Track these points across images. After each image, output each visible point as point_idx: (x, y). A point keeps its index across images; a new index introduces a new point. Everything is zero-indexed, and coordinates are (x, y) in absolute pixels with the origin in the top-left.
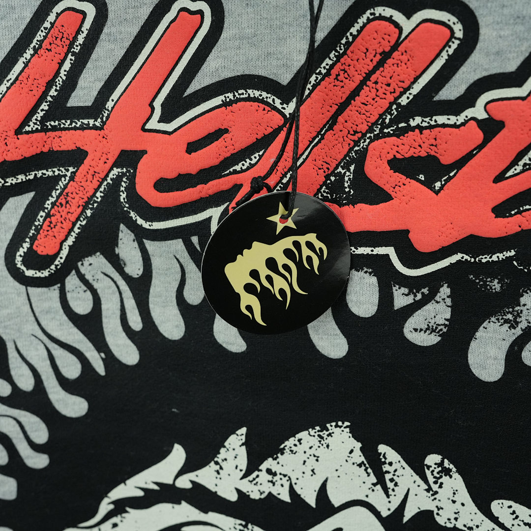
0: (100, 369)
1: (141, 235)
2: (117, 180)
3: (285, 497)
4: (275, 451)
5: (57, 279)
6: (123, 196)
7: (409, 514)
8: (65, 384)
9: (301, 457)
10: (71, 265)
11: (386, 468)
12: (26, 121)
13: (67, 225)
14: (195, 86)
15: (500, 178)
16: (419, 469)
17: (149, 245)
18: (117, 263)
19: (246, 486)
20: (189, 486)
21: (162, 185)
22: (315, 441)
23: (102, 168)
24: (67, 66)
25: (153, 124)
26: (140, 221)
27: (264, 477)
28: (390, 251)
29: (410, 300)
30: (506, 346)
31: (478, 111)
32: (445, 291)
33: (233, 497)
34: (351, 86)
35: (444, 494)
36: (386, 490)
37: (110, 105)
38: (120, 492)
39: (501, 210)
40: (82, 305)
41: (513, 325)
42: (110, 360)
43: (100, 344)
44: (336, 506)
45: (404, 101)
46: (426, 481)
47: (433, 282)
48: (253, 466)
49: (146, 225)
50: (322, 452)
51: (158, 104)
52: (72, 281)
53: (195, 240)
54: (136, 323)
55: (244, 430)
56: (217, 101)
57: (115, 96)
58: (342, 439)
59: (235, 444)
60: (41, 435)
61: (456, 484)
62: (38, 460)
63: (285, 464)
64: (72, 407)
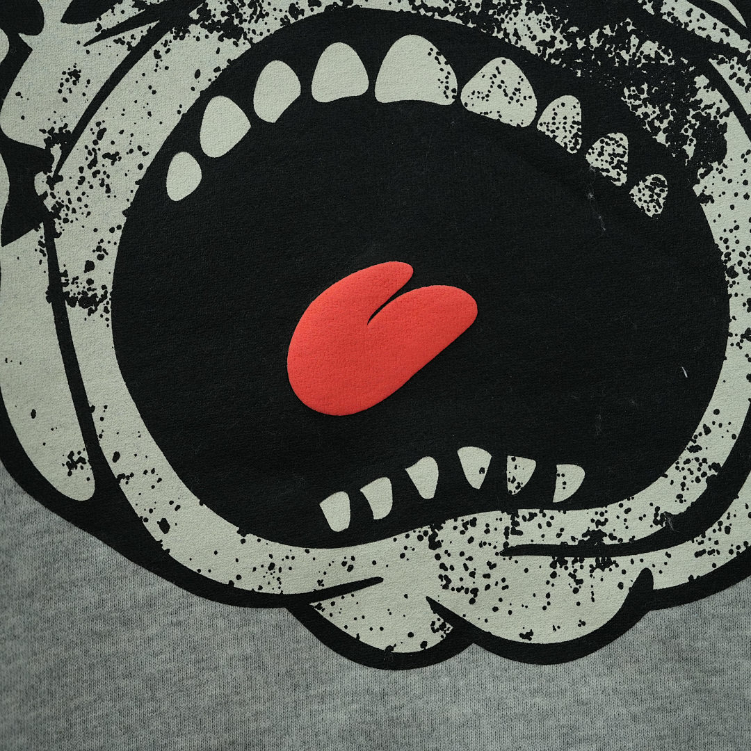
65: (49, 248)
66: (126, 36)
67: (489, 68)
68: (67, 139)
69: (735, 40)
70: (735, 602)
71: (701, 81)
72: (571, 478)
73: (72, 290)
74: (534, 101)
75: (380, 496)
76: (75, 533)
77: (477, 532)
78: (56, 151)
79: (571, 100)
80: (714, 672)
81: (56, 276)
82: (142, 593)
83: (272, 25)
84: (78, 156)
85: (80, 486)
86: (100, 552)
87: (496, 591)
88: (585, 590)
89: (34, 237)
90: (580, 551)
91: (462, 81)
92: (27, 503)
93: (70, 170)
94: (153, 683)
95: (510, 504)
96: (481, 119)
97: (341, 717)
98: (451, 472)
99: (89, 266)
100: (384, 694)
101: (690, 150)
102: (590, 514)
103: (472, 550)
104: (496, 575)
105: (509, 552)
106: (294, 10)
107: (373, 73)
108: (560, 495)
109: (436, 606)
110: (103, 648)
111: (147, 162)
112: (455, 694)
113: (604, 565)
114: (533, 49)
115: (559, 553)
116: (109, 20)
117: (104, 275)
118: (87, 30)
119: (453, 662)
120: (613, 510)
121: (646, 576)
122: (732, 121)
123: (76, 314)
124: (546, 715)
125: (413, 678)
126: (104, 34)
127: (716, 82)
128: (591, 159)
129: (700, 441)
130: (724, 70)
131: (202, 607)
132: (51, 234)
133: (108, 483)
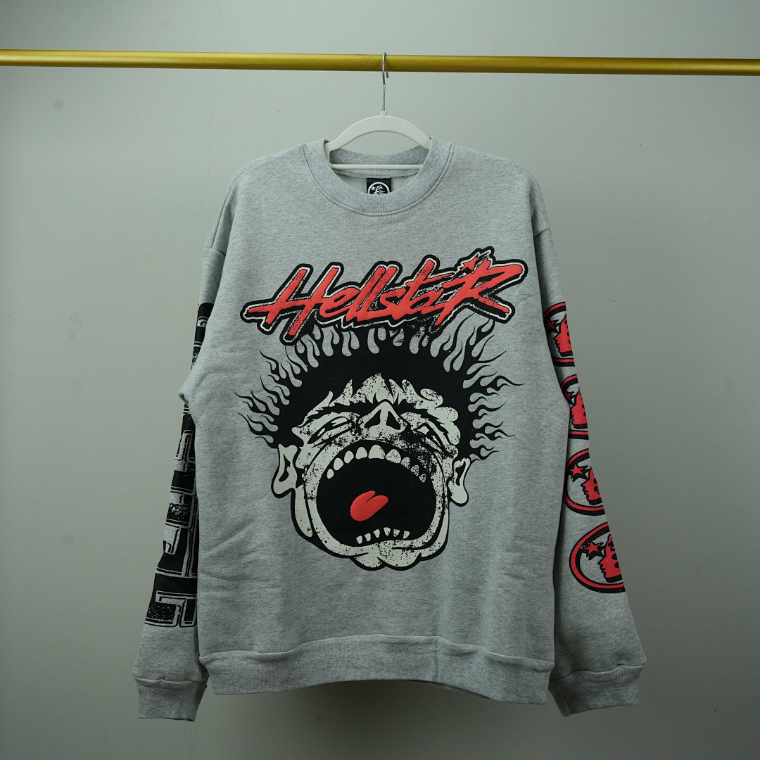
0: (306, 370)
1: (320, 327)
2: (314, 312)
3: (364, 401)
4: (360, 386)
5: (294, 343)
6: (316, 316)
7: (399, 402)
8: (296, 376)
9: (368, 387)
10: (299, 338)
11: (392, 387)
12: (289, 298)
13: (299, 326)
14: (336, 286)
15: (411, 300)
16: (401, 386)
17: (323, 329)
18: (313, 336)
19: (352, 400)
20: (334, 405)
21: (327, 311)
22: (372, 380)
23: (309, 309)
24: (301, 283)
25: (325, 296)
26: (320, 323)
27: (358, 395)
28: (388, 321)
29: (394, 334)
30: (418, 342)
31: (404, 285)
32: (402, 330)
33: (348, 404)
34: (375, 282)
35: (408, 392)
36: (392, 394)
37: (313, 292)
38: (311, 413)
39: (412, 307)
40: (301, 351)
41: (419, 336)
42: (309, 367)
43: (306, 362)
44: (379, 401)
45: (388, 284)
46: (402, 388)
47: (399, 328)
48: (354, 392)
49: (322, 323)
50: (374, 384)
51: (327, 290)
52: (299, 343)
54: (318, 353)
55: (351, 381)
56: (343, 288)
57: (314, 290)
58: (379, 379)
59: (349, 385)
60: (287, 393)
61: (411, 388)
62: (286, 402)
63: (364, 390)
64: (297, 383)
65: (304, 488)
66: (320, 446)
67: (392, 451)
68: (308, 467)
69: (438, 449)
70: (436, 560)
71: (432, 456)
72: (407, 534)
73: (309, 496)
74: (400, 459)
75: (368, 537)
76: (309, 543)
77: (387, 544)
78: (306, 469)
79: (408, 458)
80: (432, 574)
81: (306, 494)
82: (321, 555)
83: (348, 444)
84: (310, 470)
85: (310, 534)
86: (314, 547)
87: (391, 556)
88: (408, 557)
89: (302, 486)
90: (408, 549)
91: (386, 454)
92: (300, 538)
93: (308, 473)
94: (323, 572)
95: (394, 539)
96: (389, 461)
97: (360, 579)
98: (382, 532)
99: (312, 491)
100: (368, 576)
101: (430, 470)
102: (410, 541)
103: (386, 548)
104: (391, 553)
105: (393, 548)
106: (353, 441)
107: (368, 452)
108: (404, 537)
109: (379, 559)
110: (314, 565)
111: (324, 471)
112: (382, 576)
113: (412, 552)
114: (400, 448)
115: (404, 549)
117: (315, 493)
118: (312, 445)
119: (382, 570)
120: (415, 541)
121: (420, 554)
122: (438, 465)
123: (309, 500)
124: (400, 581)
125: (374, 572)
126: (316, 446)
127: (435, 457)
128: (412, 470)
129: (431, 528)
130: (437, 455)
131: (333, 558)
132: (305, 485)
133: (315, 533)
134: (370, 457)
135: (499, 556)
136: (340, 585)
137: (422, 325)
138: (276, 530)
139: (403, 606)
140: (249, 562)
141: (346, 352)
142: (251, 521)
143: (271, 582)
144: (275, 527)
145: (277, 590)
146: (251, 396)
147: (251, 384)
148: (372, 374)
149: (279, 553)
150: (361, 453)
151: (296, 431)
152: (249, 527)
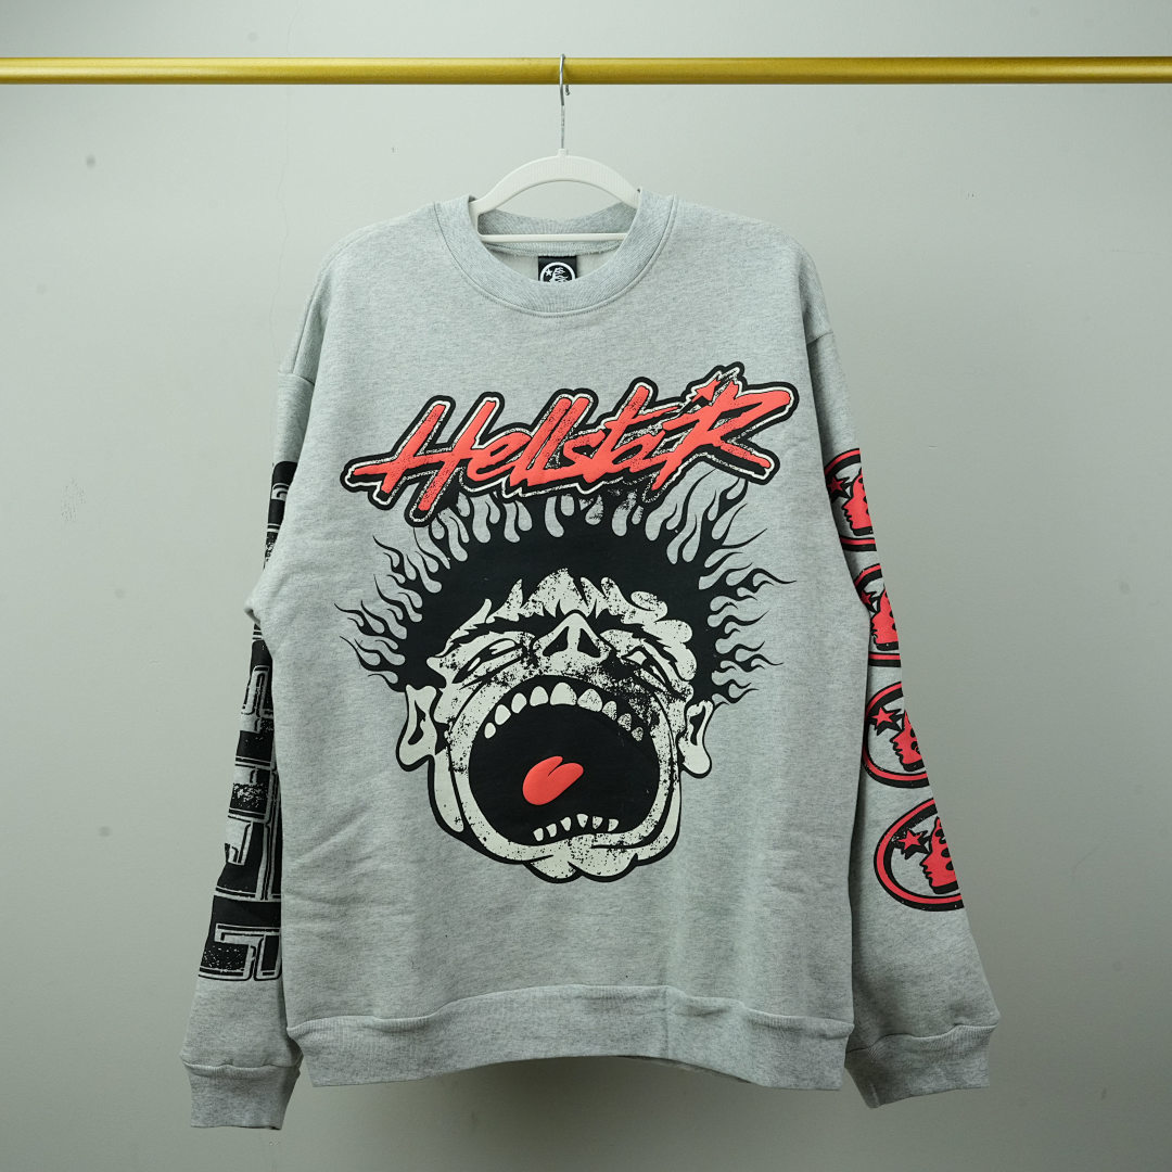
1: (469, 496)
2: (459, 472)
3: (541, 614)
4: (535, 589)
5: (428, 523)
6: (461, 480)
7: (597, 614)
8: (432, 576)
9: (547, 590)
10: (435, 515)
11: (585, 589)
12: (418, 451)
13: (434, 496)
14: (494, 429)
15: (613, 450)
16: (599, 587)
17: (473, 499)
18: (457, 511)
19: (523, 611)
20: (493, 620)
21: (480, 471)
22: (553, 580)
23: (451, 468)
24: (437, 427)
25: (476, 446)
26: (469, 489)
28: (577, 485)
29: (586, 505)
30: (626, 518)
31: (602, 427)
32: (600, 498)
33: (517, 619)
34: (555, 423)
35: (611, 597)
36: (586, 601)
37: (456, 441)
38: (457, 634)
39: (615, 462)
40: (439, 535)
41: (627, 508)
42: (453, 560)
43: (448, 553)
44: (565, 613)
45: (575, 426)
46: (602, 592)
47: (594, 496)
48: (525, 600)
49: (472, 491)
50: (556, 586)
51: (478, 438)
52: (435, 523)
53: (495, 493)
54: (466, 539)
55: (520, 581)
56: (503, 434)
57: (458, 437)
58: (565, 577)
59: (517, 589)
60: (419, 603)
61: (616, 590)
62: (416, 618)
63: (540, 595)
64: (434, 587)
65: (449, 754)
66: (472, 686)
67: (587, 693)
68: (454, 720)
69: (662, 687)
70: (662, 865)
71: (652, 699)
72: (614, 824)
73: (456, 767)
74: (601, 704)
75: (552, 829)
76: (458, 841)
77: (583, 841)
78: (451, 724)
79: (613, 703)
80: (655, 886)
81: (451, 762)
82: (478, 860)
83: (517, 682)
84: (458, 724)
85: (459, 828)
86: (465, 847)
87: (589, 860)
88: (617, 861)
89: (445, 751)
90: (616, 847)
91: (578, 697)
92: (444, 833)
93: (455, 730)
94: (482, 887)
95: (594, 832)
96: (584, 709)
97: (541, 898)
98: (575, 822)
99: (461, 759)
100: (553, 891)
101: (649, 720)
102: (619, 835)
103: (581, 846)
104: (589, 854)
105: (593, 847)
106: (524, 677)
107: (549, 696)
108: (610, 829)
109: (570, 864)
110: (467, 876)
111: (479, 726)
112: (577, 891)
113: (623, 852)
114: (601, 686)
115: (610, 847)
116: (466, 682)
117: (466, 762)
118: (460, 685)
119: (576, 881)
120: (627, 834)
121: (636, 855)
122: (661, 712)
123: (457, 774)
124: (604, 898)
125: (563, 886)
126: (465, 686)
127: (657, 700)
128: (620, 722)
129: (653, 813)
130: (659, 696)
131: (497, 864)
132: (450, 750)
133: (467, 826)
134: (552, 703)
135: (761, 857)
136: (508, 908)
137: (631, 489)
138: (405, 822)
139: (611, 938)
140: (364, 875)
141: (511, 535)
142: (364, 809)
143: (398, 906)
144: (404, 818)
145: (408, 919)
146: (360, 609)
147: (361, 590)
148: (553, 569)
149: (411, 859)
150: (539, 696)
151: (433, 663)
152: (363, 819)
